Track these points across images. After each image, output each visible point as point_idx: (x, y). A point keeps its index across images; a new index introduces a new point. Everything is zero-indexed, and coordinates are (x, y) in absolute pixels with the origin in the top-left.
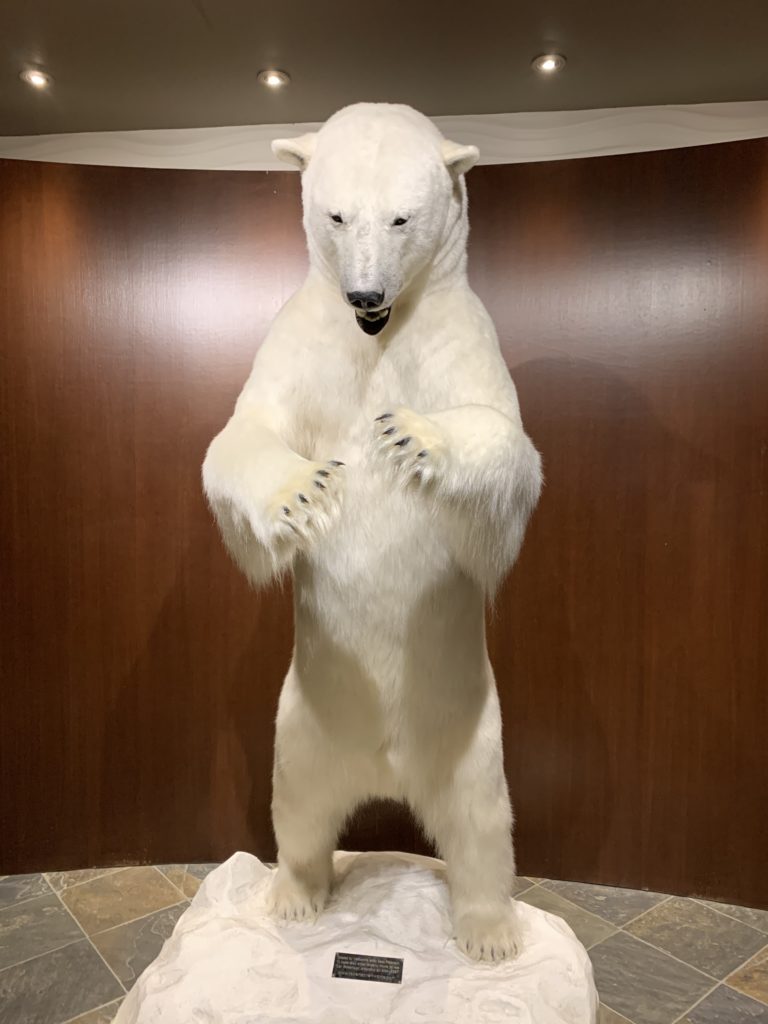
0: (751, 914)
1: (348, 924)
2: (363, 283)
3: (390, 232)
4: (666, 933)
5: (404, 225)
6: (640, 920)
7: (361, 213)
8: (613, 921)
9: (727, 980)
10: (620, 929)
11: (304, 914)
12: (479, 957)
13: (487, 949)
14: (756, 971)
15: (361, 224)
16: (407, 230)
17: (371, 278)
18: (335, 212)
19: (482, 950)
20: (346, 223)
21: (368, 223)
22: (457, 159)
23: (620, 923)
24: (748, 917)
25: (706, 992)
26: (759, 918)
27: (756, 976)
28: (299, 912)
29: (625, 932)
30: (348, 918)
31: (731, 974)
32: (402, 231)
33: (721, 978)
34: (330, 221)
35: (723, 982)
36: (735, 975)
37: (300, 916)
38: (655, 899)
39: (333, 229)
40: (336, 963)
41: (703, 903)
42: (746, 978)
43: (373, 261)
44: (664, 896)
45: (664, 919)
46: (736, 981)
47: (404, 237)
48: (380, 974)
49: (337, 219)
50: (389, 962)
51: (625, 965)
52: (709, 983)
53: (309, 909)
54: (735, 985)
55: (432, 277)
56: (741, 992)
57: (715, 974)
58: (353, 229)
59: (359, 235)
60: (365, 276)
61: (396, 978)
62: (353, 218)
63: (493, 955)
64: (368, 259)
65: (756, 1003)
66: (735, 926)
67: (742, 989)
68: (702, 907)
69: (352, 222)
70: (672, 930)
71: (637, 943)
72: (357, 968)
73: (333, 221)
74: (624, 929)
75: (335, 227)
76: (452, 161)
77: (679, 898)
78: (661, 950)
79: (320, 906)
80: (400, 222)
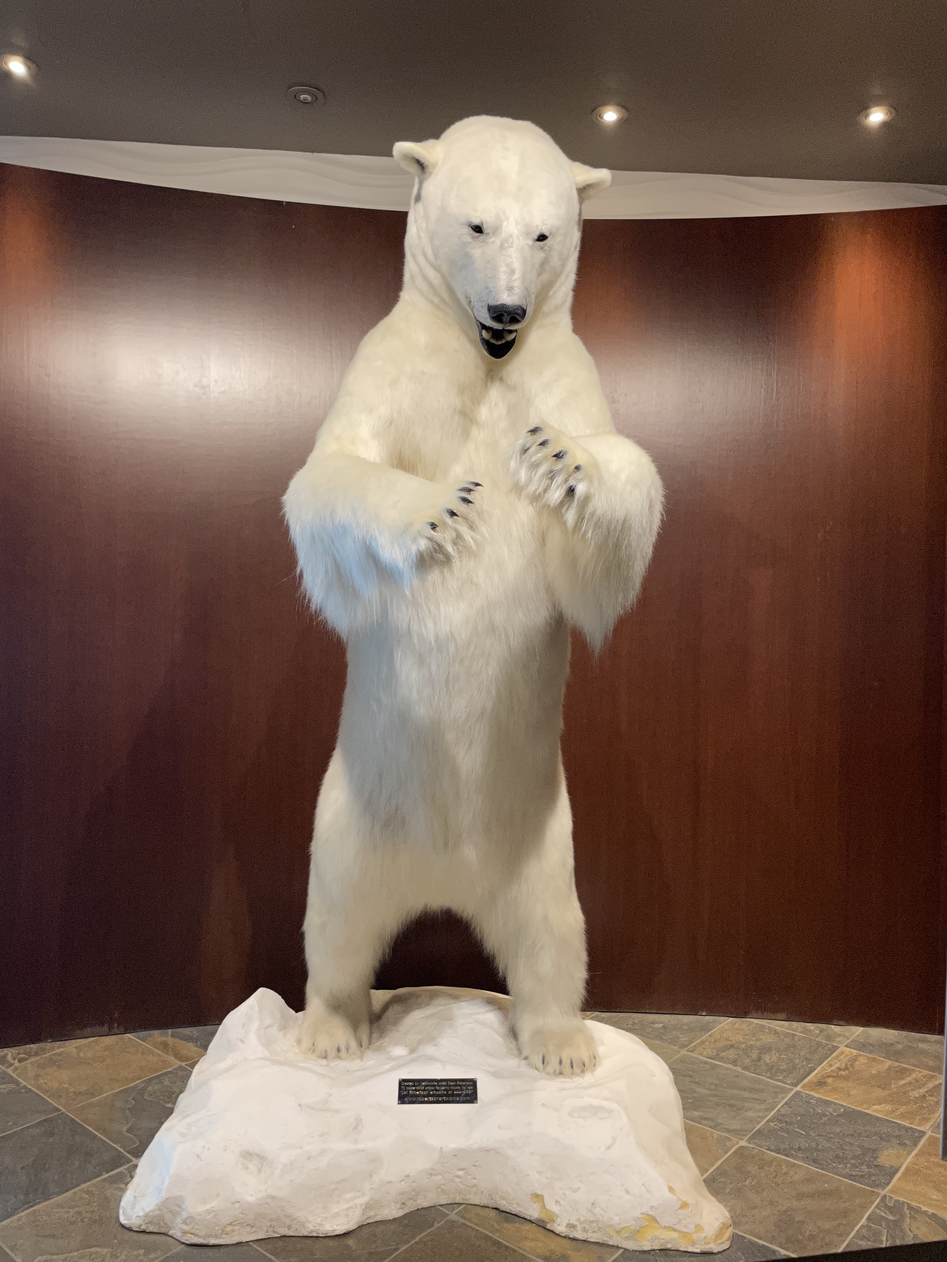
0: (812, 1028)
1: (400, 1057)
2: (509, 296)
3: (532, 247)
4: (732, 1051)
5: (545, 242)
6: (703, 1042)
7: (505, 224)
8: (675, 1045)
9: (802, 1087)
10: (684, 1052)
11: (347, 1050)
12: (558, 1071)
13: (567, 1062)
14: (829, 1077)
15: (504, 235)
16: (546, 248)
17: (517, 291)
18: (476, 221)
19: (561, 1062)
20: (488, 234)
21: (511, 236)
22: (588, 183)
23: (683, 1046)
24: (810, 1031)
25: (783, 1098)
26: (822, 1031)
27: (830, 1080)
28: (343, 1048)
29: (690, 1053)
30: (399, 1051)
31: (806, 1081)
32: (542, 248)
33: (796, 1085)
34: (468, 231)
35: (799, 1088)
36: (810, 1082)
37: (343, 1053)
38: (714, 1022)
39: (470, 240)
40: (400, 1089)
41: (764, 1022)
42: (821, 1083)
43: (517, 276)
44: (722, 1018)
45: (727, 1040)
46: (811, 1086)
47: (542, 255)
48: (453, 1095)
49: (478, 229)
50: (461, 1083)
51: (696, 1083)
52: (785, 1091)
53: (353, 1044)
54: (811, 1090)
55: (546, 308)
56: (817, 1095)
57: (789, 1082)
58: (494, 242)
59: (502, 247)
60: (510, 289)
61: (472, 1098)
62: (497, 229)
63: (572, 1067)
64: (513, 272)
65: (835, 1103)
66: (799, 1040)
67: (818, 1092)
68: (763, 1026)
69: (494, 234)
70: (738, 1048)
71: (706, 1063)
72: (425, 1093)
73: (472, 232)
74: (688, 1051)
75: (473, 238)
76: (584, 184)
77: (737, 1019)
78: (730, 1066)
79: (365, 1040)
80: (542, 238)
